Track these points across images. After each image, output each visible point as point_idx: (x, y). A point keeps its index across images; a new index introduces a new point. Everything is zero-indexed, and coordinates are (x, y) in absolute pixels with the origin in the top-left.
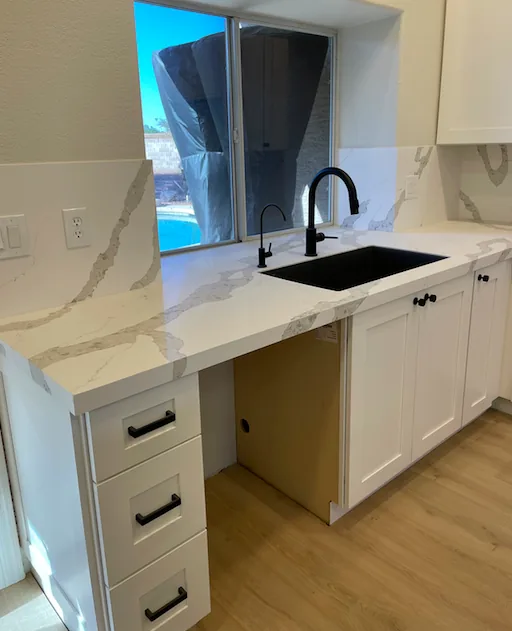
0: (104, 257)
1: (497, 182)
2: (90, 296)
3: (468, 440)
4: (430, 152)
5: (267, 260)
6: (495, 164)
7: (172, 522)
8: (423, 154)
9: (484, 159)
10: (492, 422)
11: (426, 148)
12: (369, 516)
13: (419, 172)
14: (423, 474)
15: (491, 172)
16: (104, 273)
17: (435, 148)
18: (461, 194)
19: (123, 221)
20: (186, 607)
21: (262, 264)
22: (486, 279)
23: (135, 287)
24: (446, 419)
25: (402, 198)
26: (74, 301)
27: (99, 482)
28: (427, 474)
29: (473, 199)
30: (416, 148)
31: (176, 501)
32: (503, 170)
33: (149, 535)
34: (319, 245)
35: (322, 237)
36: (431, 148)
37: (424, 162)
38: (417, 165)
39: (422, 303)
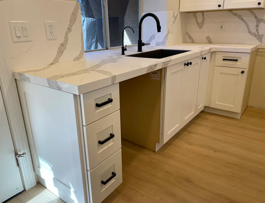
0: (62, 45)
1: (201, 28)
2: (58, 62)
3: (197, 121)
4: (177, 15)
5: (125, 52)
6: (200, 20)
7: (110, 145)
8: (175, 15)
9: (195, 18)
10: (203, 115)
11: (176, 13)
12: (169, 148)
13: (174, 23)
14: (184, 133)
15: (198, 23)
16: (62, 52)
17: (179, 13)
18: (187, 33)
19: (69, 30)
20: (115, 180)
21: (123, 53)
22: (205, 58)
23: (75, 60)
24: (191, 113)
25: (168, 33)
26: (51, 64)
27: (86, 126)
28: (185, 133)
29: (191, 35)
30: (173, 12)
31: (112, 136)
32: (203, 22)
33: (103, 150)
34: (143, 48)
35: (144, 44)
36: (178, 13)
37: (176, 19)
38: (173, 19)
39: (187, 65)
